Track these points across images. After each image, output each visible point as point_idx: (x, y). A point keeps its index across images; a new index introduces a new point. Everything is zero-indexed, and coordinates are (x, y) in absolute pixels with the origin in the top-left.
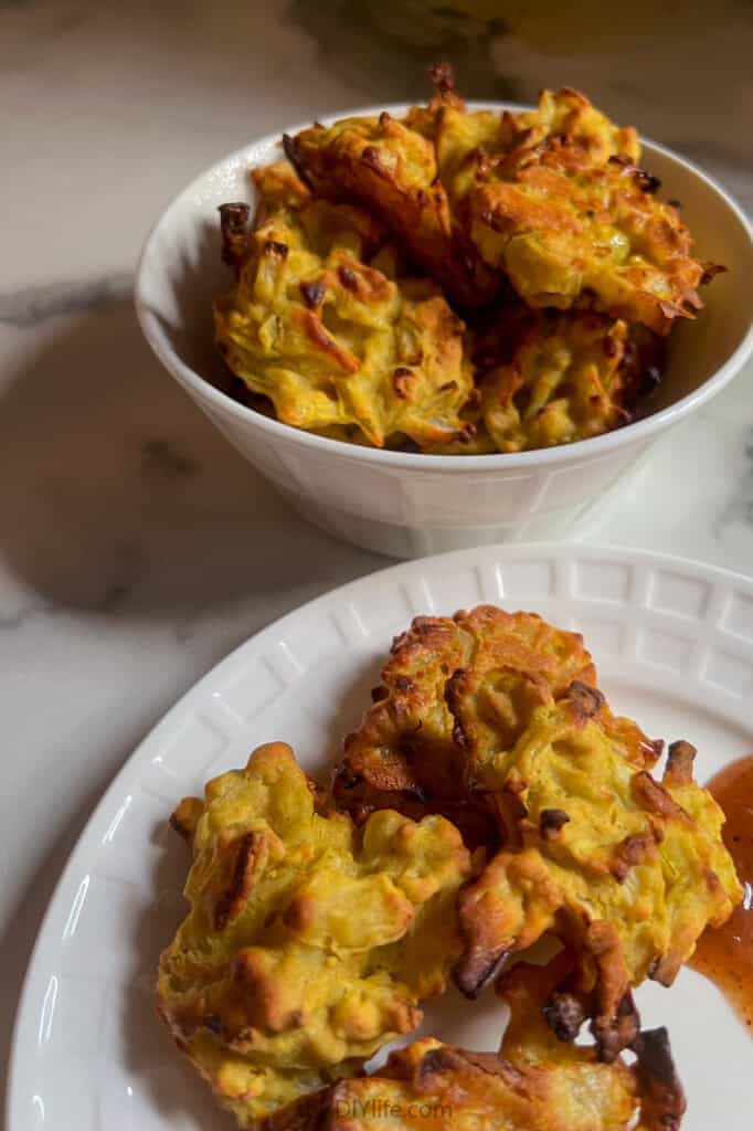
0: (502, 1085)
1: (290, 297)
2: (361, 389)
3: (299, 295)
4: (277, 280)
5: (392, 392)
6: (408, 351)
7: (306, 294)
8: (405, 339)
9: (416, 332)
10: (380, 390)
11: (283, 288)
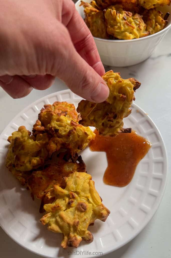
0: (56, 167)
1: (122, 20)
2: (135, 31)
3: (123, 19)
4: (120, 18)
5: (139, 30)
6: (138, 23)
7: (124, 19)
8: (136, 22)
9: (137, 20)
10: (137, 30)
11: (121, 19)
